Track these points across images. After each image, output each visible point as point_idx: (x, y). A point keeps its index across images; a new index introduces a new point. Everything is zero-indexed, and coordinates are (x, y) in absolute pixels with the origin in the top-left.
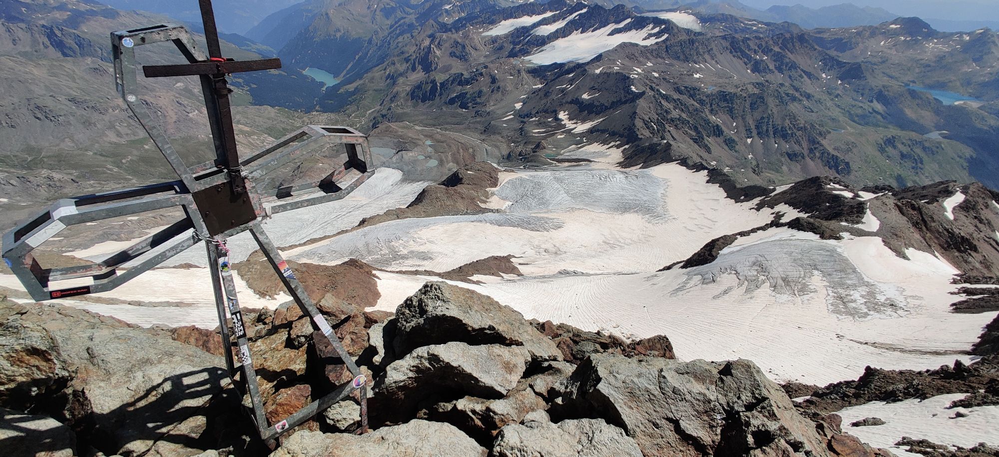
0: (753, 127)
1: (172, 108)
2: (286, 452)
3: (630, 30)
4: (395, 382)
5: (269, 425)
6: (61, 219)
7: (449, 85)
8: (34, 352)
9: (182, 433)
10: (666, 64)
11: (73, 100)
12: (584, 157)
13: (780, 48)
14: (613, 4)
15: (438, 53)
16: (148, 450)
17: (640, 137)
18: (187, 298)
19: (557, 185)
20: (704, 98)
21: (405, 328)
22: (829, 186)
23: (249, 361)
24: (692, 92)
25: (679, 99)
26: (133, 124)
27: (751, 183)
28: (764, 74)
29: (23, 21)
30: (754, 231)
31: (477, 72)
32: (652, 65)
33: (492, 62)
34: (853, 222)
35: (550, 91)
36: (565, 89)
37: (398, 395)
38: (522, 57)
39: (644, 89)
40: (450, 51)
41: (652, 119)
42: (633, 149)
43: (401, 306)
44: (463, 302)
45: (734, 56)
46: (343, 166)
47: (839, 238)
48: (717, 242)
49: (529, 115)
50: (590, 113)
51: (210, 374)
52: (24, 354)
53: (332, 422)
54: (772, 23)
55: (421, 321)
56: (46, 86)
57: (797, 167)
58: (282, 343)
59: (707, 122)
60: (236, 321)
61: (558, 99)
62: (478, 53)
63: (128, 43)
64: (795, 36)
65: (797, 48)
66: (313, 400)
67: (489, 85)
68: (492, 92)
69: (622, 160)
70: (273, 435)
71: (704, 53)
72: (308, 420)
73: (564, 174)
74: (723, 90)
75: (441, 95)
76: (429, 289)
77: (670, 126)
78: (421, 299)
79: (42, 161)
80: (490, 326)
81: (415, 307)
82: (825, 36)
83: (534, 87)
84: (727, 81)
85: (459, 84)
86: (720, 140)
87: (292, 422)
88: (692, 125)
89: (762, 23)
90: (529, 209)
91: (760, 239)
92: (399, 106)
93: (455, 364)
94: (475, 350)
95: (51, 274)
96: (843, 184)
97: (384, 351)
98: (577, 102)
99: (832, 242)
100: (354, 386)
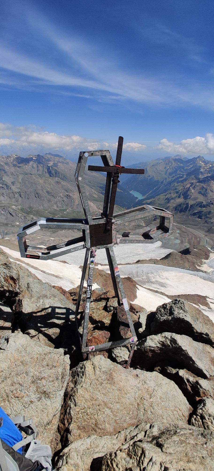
1: (78, 199)
2: (92, 364)
4: (150, 346)
5: (87, 346)
6: (40, 225)
7: (195, 206)
8: (12, 278)
9: (49, 334)
11: (48, 192)
15: (193, 191)
16: (36, 336)
18: (61, 275)
21: (160, 319)
23: (88, 311)
26: (63, 203)
29: (42, 164)
31: (211, 202)
37: (149, 354)
40: (199, 191)
43: (160, 307)
44: (194, 315)
46: (156, 228)
51: (66, 311)
52: (9, 278)
53: (114, 356)
55: (170, 318)
56: (42, 186)
58: (102, 307)
60: (89, 290)
62: (213, 193)
63: (86, 155)
66: (109, 341)
70: (87, 352)
72: (104, 350)
75: (190, 210)
76: (177, 302)
78: (172, 306)
79: (32, 212)
80: (206, 333)
81: (167, 309)
85: (200, 207)
87: (97, 348)
93: (184, 348)
94: (196, 344)
95: (29, 248)
97: (145, 327)
100: (131, 341)
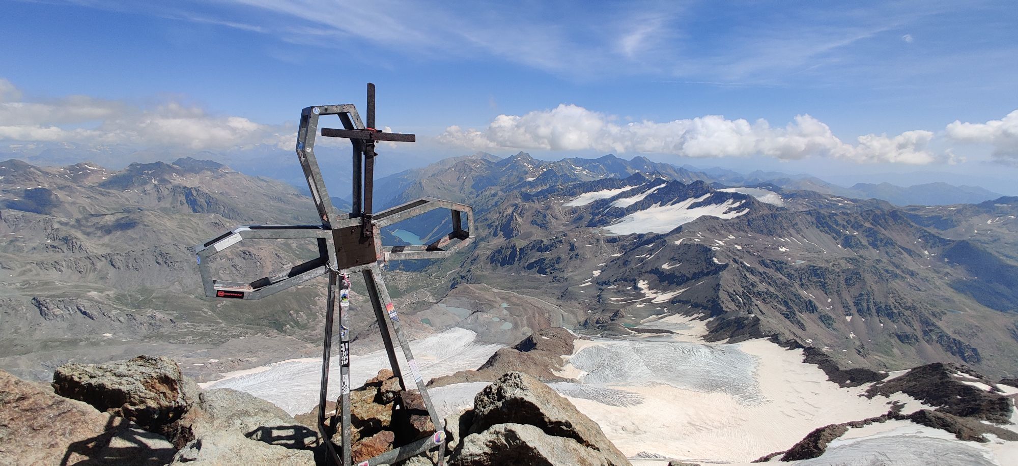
0: (851, 304)
1: (270, 260)
3: (710, 204)
4: (471, 455)
6: (241, 233)
7: (529, 251)
8: (165, 380)
10: (749, 237)
12: (665, 329)
13: (872, 224)
14: (692, 180)
15: (520, 220)
17: (725, 309)
19: (636, 357)
20: (793, 272)
21: (483, 413)
22: (955, 375)
24: (779, 266)
25: (765, 273)
27: (857, 366)
28: (856, 250)
30: (867, 422)
31: (557, 240)
32: (734, 237)
33: (571, 231)
34: (997, 421)
35: (629, 260)
36: (644, 258)
38: (601, 227)
39: (727, 261)
40: (532, 219)
41: (737, 291)
42: (719, 322)
43: (481, 394)
44: (541, 394)
45: (821, 231)
47: (982, 440)
48: (823, 433)
49: (607, 283)
50: (670, 283)
52: (157, 381)
54: (859, 200)
55: (500, 404)
56: (173, 236)
57: (911, 350)
58: (371, 397)
59: (798, 297)
60: (344, 350)
61: (637, 268)
62: (558, 222)
63: (316, 111)
64: (886, 212)
65: (891, 224)
67: (567, 252)
68: (570, 259)
69: (707, 333)
71: (789, 227)
73: (644, 345)
74: (812, 264)
75: (520, 259)
77: (757, 300)
78: (500, 386)
79: (151, 301)
80: (566, 422)
81: (493, 394)
82: (921, 213)
83: (612, 256)
84: (816, 255)
85: (538, 250)
86: (814, 316)
88: (782, 299)
89: (848, 200)
90: (606, 380)
91: (878, 433)
92: (478, 268)
93: (531, 445)
96: (974, 373)
97: (459, 438)
98: (657, 272)
99: (973, 444)
100: (434, 441)
